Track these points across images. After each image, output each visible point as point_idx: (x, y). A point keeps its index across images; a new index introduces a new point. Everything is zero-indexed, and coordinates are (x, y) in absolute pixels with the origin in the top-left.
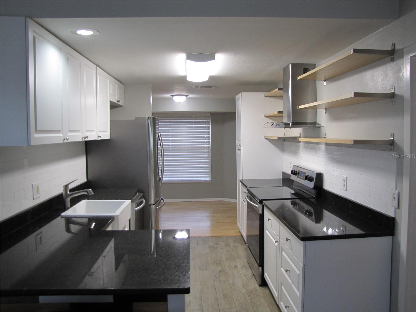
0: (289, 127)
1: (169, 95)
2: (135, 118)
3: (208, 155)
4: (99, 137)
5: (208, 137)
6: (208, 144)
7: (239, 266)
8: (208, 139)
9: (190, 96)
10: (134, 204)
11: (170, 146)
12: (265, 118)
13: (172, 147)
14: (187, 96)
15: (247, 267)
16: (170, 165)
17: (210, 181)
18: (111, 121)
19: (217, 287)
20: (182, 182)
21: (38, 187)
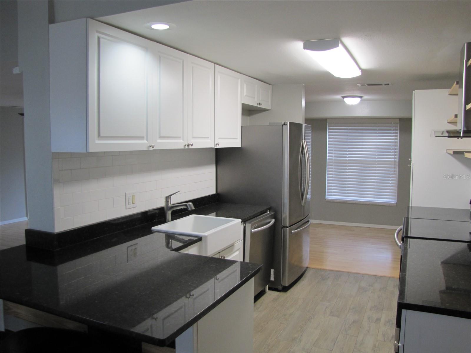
0: (460, 137)
1: (339, 97)
2: (270, 123)
3: (394, 171)
4: (217, 145)
5: (395, 149)
6: (395, 158)
7: (383, 320)
8: (395, 152)
9: (366, 97)
10: (250, 224)
11: (347, 158)
12: (448, 123)
13: (349, 160)
14: (361, 97)
15: (392, 324)
16: (346, 181)
17: (395, 204)
18: (243, 127)
19: (338, 342)
20: (360, 203)
21: (133, 197)
